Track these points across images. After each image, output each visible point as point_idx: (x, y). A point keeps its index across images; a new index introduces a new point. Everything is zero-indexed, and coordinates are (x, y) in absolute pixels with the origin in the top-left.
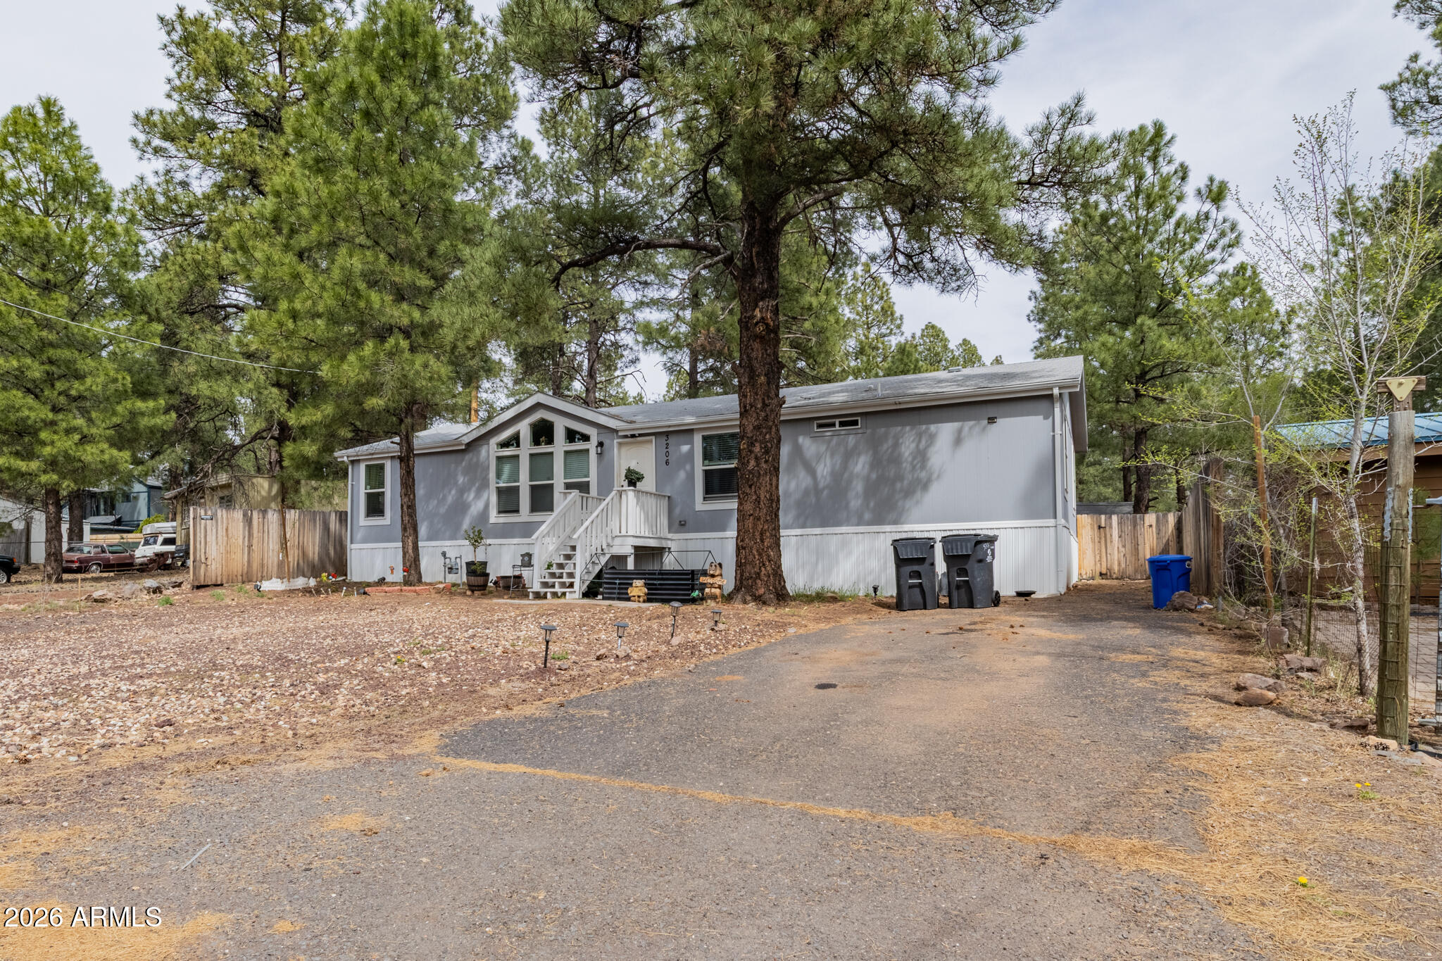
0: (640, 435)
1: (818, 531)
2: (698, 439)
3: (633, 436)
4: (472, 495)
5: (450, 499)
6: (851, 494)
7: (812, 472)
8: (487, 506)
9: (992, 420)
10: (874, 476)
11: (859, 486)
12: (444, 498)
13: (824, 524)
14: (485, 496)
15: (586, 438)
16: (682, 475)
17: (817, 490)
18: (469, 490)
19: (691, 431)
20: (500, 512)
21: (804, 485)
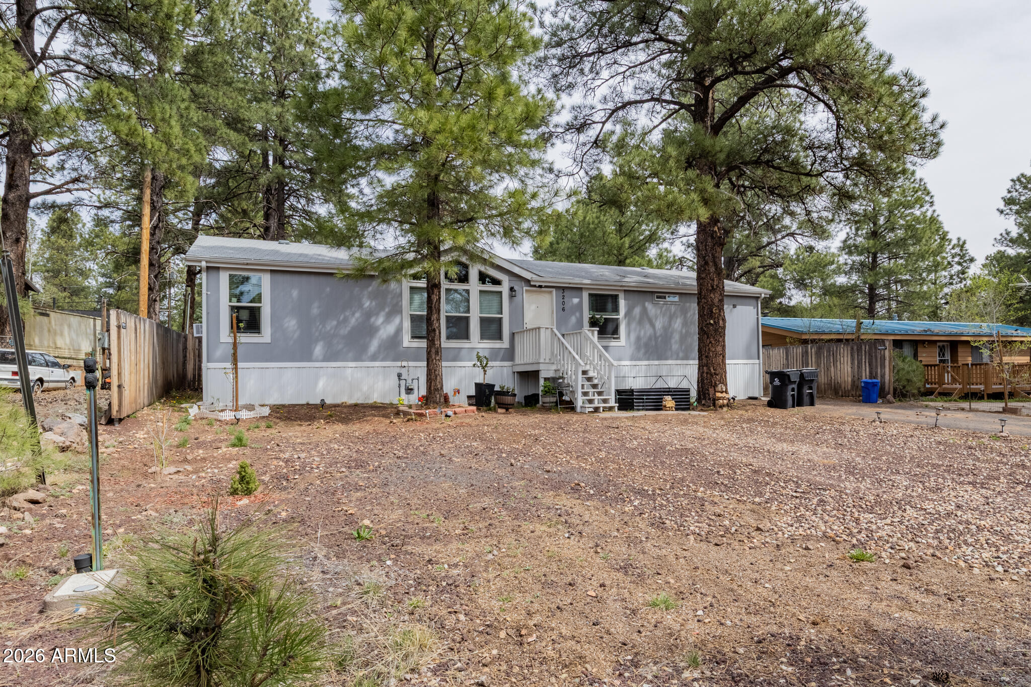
0: (546, 287)
1: (656, 362)
2: (585, 295)
3: (540, 287)
4: (381, 320)
5: (353, 321)
6: (673, 341)
7: (653, 325)
8: (399, 330)
9: (734, 306)
10: (684, 331)
11: (676, 337)
12: (346, 320)
13: (659, 358)
14: (397, 320)
15: (496, 282)
16: (573, 320)
17: (656, 338)
18: (377, 314)
19: (581, 289)
20: (413, 337)
21: (648, 334)
